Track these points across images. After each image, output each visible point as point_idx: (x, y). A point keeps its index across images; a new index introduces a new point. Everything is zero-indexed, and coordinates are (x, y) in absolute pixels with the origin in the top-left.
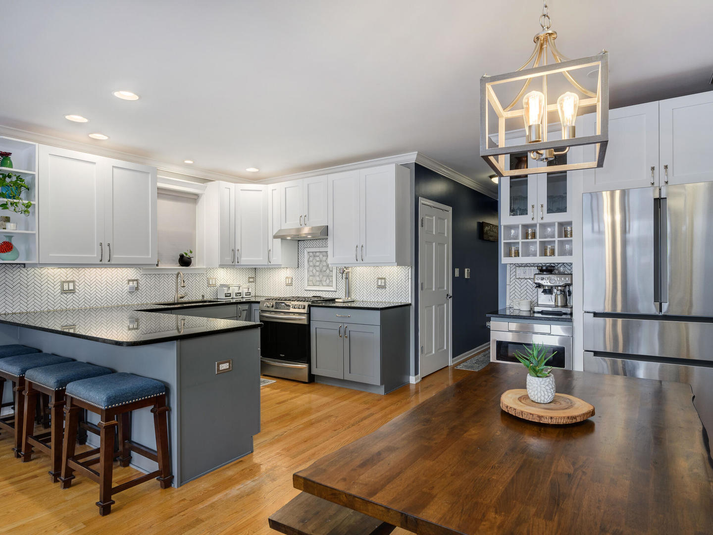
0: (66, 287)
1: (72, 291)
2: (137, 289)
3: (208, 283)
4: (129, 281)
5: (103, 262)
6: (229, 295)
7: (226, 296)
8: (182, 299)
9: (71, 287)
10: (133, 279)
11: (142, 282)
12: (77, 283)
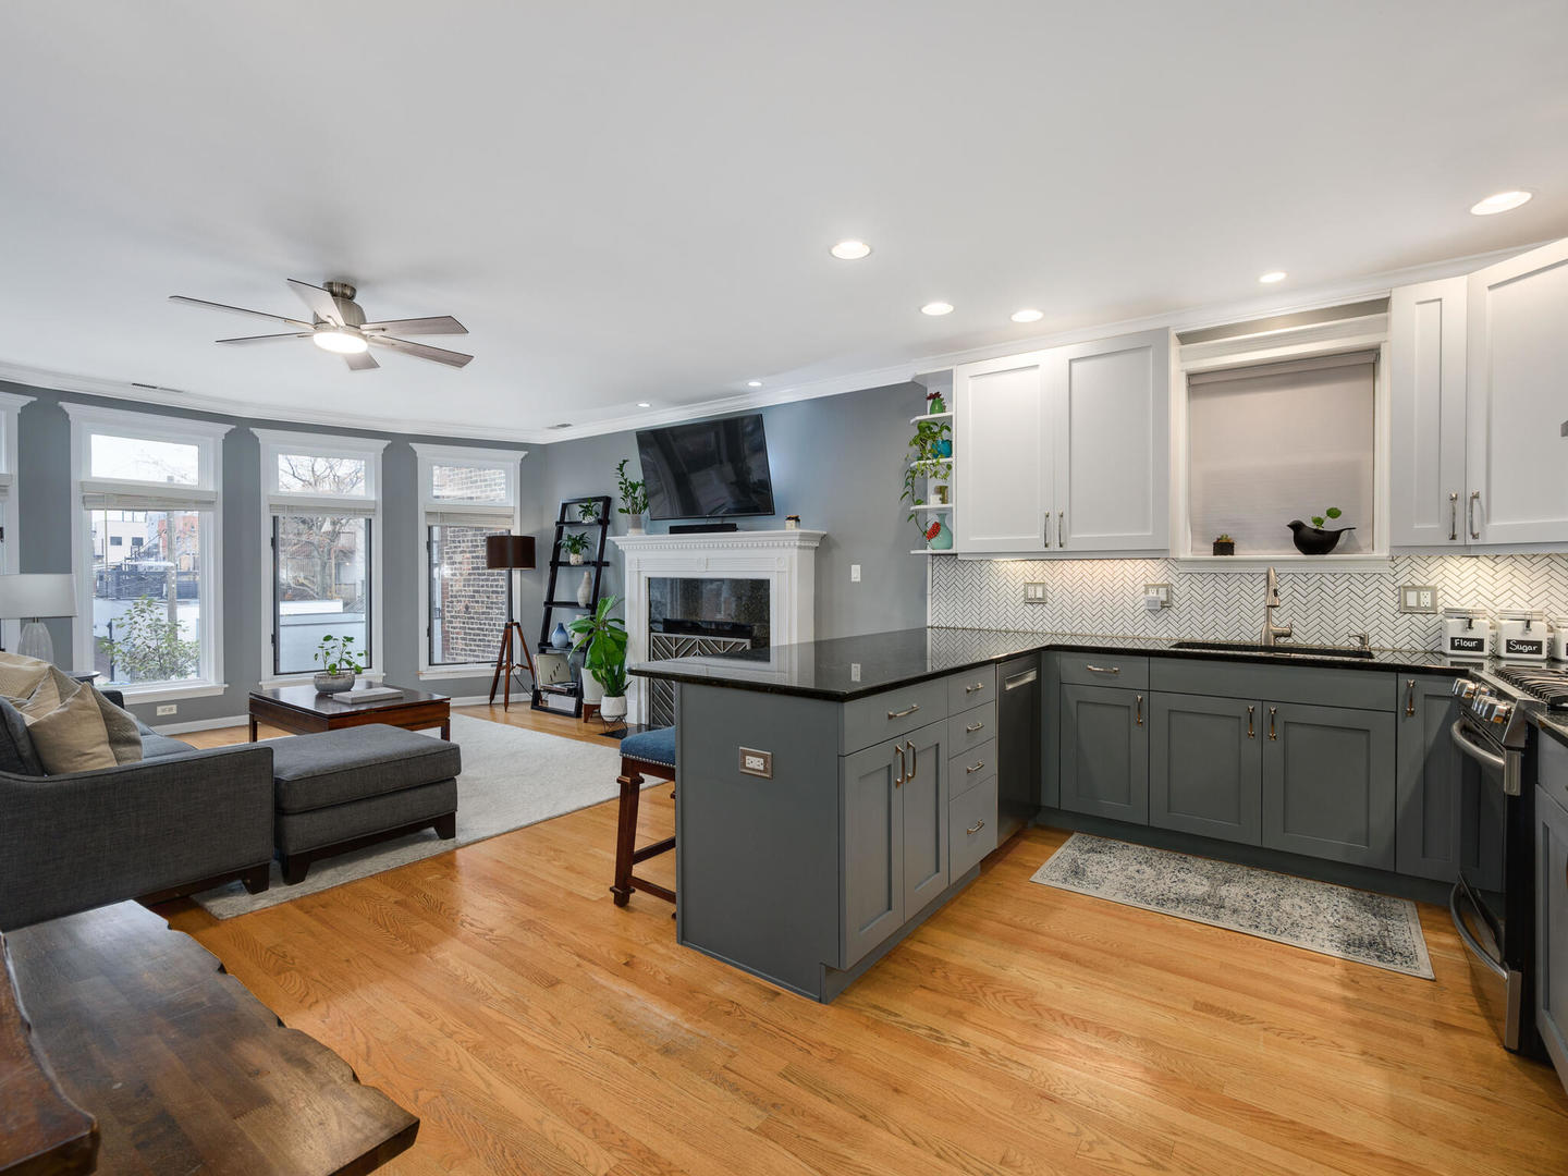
0: (1031, 594)
1: (1042, 602)
2: (1165, 605)
3: (1402, 602)
4: (1147, 587)
5: (1051, 548)
6: (1473, 644)
7: (1453, 647)
8: (1282, 640)
9: (1040, 595)
10: (1159, 582)
11: (1181, 590)
12: (1049, 588)
